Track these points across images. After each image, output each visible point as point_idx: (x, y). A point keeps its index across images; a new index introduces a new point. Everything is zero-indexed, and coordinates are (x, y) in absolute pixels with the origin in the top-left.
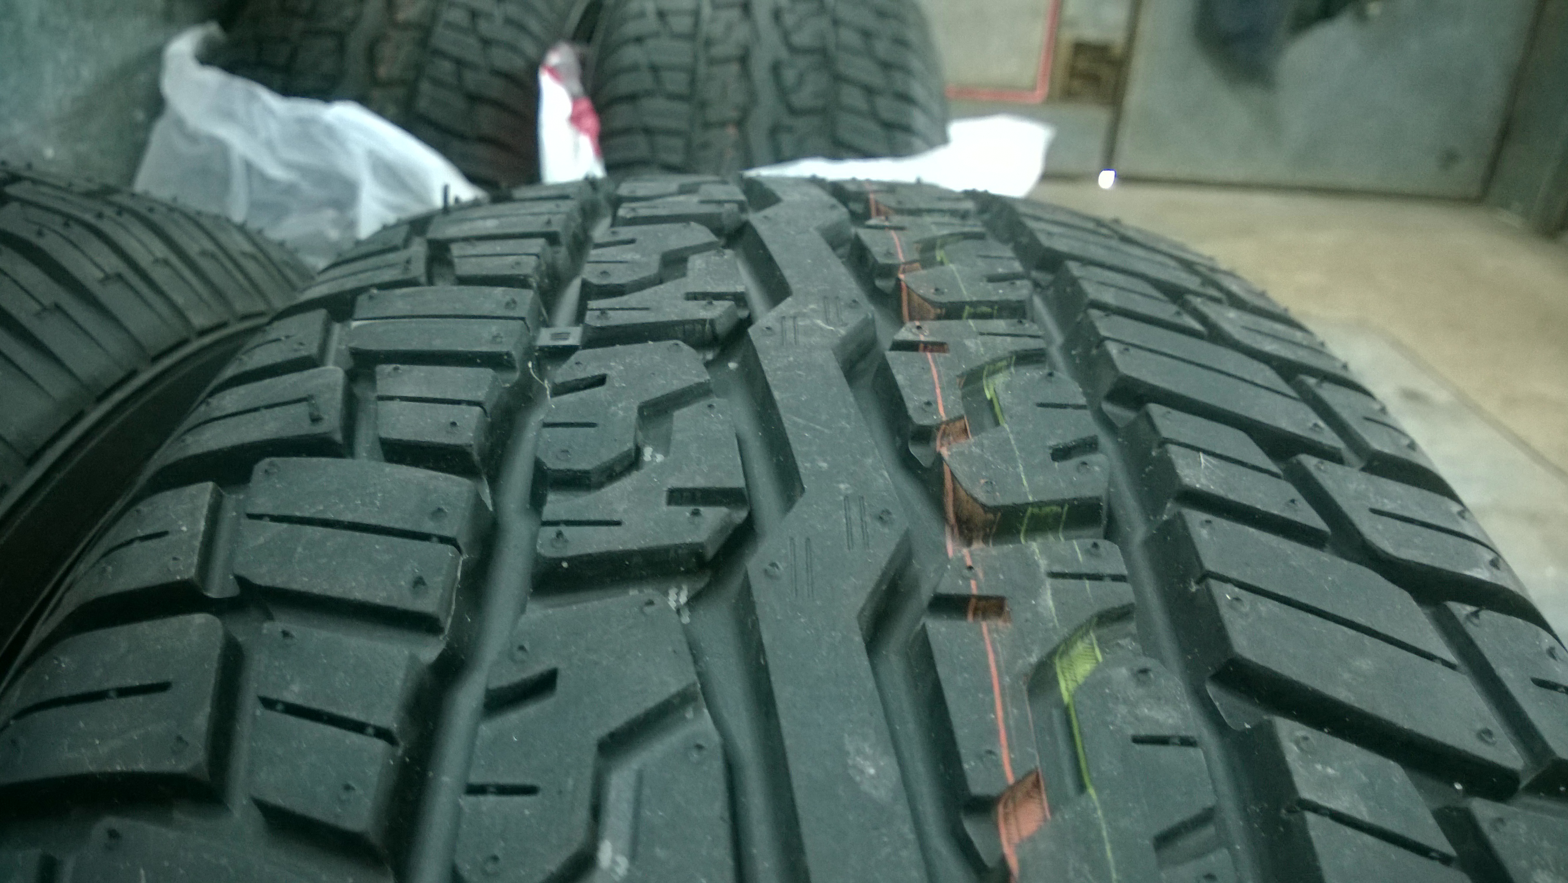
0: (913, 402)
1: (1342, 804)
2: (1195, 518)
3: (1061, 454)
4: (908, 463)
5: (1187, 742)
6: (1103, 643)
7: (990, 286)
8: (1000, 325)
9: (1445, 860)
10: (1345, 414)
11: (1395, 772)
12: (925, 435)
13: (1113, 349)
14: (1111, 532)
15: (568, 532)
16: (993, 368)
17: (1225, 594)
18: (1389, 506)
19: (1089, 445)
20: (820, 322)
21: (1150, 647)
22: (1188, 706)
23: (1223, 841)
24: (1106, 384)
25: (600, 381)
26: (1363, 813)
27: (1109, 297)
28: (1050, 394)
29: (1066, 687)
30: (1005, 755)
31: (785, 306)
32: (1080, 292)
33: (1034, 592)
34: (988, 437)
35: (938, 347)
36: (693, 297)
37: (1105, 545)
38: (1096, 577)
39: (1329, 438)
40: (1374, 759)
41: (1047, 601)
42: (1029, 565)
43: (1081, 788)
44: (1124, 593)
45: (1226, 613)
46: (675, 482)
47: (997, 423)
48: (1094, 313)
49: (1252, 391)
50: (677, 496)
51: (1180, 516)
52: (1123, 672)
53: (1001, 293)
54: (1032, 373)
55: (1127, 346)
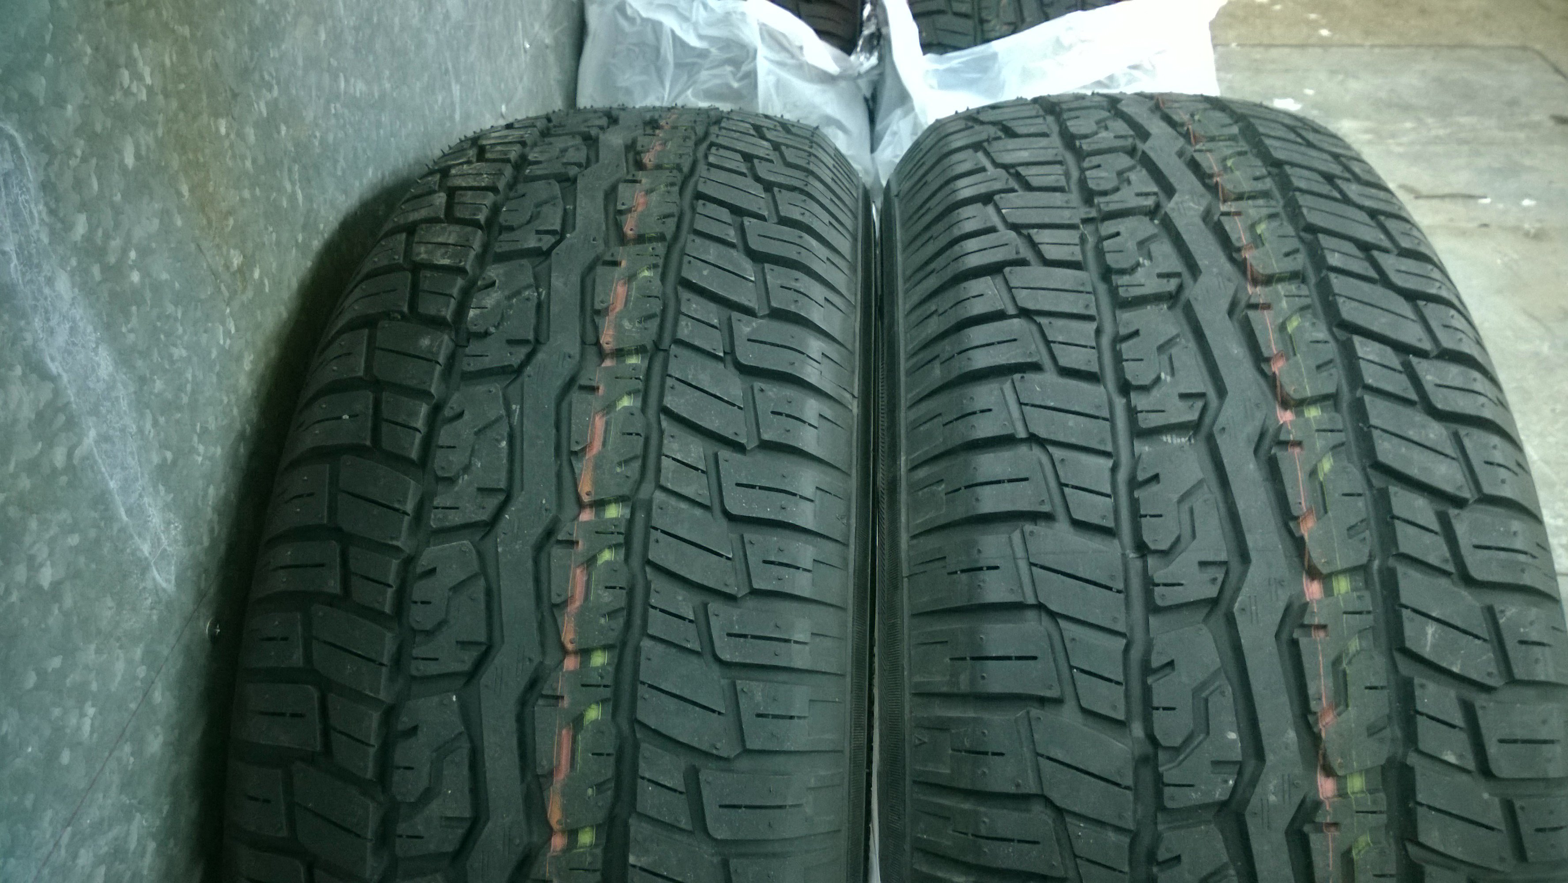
0: (1233, 237)
1: (1371, 357)
2: (1332, 276)
3: (1287, 255)
4: (1232, 260)
5: (1326, 342)
6: (1301, 316)
7: (1255, 183)
8: (1261, 202)
9: (1400, 372)
10: (1394, 233)
11: (1389, 350)
12: (1239, 250)
13: (1305, 211)
14: (1304, 280)
15: (1130, 289)
16: (1260, 221)
17: (1340, 300)
18: (1403, 268)
19: (1296, 251)
20: (1192, 204)
21: (1315, 315)
22: (1327, 333)
23: (1335, 367)
24: (1302, 224)
25: (1118, 234)
26: (1377, 360)
27: (1303, 185)
28: (1281, 232)
29: (1290, 329)
30: (1273, 347)
31: (1176, 198)
32: (1290, 182)
33: (1280, 301)
34: (1261, 249)
35: (1238, 214)
36: (1138, 195)
37: (1303, 286)
38: (1300, 296)
39: (1386, 243)
40: (1382, 346)
41: (1284, 304)
42: (1277, 293)
43: (1295, 355)
44: (1308, 301)
45: (1340, 306)
46: (1158, 271)
47: (1263, 244)
48: (1297, 194)
49: (1357, 225)
50: (1160, 276)
51: (1327, 276)
52: (1307, 324)
53: (1260, 186)
54: (1275, 224)
55: (1310, 209)
